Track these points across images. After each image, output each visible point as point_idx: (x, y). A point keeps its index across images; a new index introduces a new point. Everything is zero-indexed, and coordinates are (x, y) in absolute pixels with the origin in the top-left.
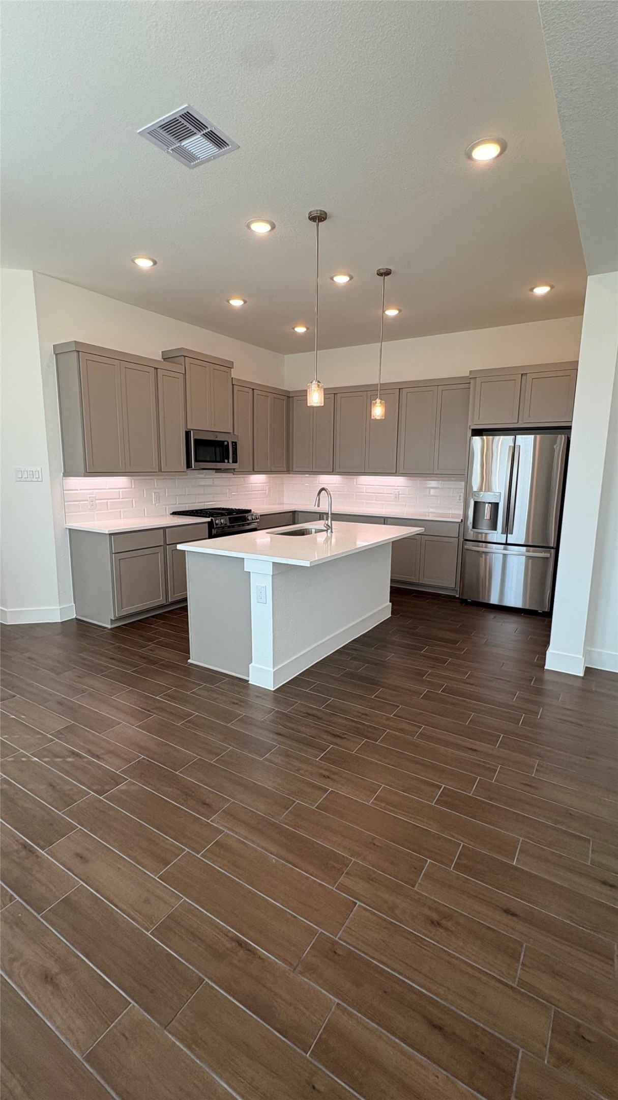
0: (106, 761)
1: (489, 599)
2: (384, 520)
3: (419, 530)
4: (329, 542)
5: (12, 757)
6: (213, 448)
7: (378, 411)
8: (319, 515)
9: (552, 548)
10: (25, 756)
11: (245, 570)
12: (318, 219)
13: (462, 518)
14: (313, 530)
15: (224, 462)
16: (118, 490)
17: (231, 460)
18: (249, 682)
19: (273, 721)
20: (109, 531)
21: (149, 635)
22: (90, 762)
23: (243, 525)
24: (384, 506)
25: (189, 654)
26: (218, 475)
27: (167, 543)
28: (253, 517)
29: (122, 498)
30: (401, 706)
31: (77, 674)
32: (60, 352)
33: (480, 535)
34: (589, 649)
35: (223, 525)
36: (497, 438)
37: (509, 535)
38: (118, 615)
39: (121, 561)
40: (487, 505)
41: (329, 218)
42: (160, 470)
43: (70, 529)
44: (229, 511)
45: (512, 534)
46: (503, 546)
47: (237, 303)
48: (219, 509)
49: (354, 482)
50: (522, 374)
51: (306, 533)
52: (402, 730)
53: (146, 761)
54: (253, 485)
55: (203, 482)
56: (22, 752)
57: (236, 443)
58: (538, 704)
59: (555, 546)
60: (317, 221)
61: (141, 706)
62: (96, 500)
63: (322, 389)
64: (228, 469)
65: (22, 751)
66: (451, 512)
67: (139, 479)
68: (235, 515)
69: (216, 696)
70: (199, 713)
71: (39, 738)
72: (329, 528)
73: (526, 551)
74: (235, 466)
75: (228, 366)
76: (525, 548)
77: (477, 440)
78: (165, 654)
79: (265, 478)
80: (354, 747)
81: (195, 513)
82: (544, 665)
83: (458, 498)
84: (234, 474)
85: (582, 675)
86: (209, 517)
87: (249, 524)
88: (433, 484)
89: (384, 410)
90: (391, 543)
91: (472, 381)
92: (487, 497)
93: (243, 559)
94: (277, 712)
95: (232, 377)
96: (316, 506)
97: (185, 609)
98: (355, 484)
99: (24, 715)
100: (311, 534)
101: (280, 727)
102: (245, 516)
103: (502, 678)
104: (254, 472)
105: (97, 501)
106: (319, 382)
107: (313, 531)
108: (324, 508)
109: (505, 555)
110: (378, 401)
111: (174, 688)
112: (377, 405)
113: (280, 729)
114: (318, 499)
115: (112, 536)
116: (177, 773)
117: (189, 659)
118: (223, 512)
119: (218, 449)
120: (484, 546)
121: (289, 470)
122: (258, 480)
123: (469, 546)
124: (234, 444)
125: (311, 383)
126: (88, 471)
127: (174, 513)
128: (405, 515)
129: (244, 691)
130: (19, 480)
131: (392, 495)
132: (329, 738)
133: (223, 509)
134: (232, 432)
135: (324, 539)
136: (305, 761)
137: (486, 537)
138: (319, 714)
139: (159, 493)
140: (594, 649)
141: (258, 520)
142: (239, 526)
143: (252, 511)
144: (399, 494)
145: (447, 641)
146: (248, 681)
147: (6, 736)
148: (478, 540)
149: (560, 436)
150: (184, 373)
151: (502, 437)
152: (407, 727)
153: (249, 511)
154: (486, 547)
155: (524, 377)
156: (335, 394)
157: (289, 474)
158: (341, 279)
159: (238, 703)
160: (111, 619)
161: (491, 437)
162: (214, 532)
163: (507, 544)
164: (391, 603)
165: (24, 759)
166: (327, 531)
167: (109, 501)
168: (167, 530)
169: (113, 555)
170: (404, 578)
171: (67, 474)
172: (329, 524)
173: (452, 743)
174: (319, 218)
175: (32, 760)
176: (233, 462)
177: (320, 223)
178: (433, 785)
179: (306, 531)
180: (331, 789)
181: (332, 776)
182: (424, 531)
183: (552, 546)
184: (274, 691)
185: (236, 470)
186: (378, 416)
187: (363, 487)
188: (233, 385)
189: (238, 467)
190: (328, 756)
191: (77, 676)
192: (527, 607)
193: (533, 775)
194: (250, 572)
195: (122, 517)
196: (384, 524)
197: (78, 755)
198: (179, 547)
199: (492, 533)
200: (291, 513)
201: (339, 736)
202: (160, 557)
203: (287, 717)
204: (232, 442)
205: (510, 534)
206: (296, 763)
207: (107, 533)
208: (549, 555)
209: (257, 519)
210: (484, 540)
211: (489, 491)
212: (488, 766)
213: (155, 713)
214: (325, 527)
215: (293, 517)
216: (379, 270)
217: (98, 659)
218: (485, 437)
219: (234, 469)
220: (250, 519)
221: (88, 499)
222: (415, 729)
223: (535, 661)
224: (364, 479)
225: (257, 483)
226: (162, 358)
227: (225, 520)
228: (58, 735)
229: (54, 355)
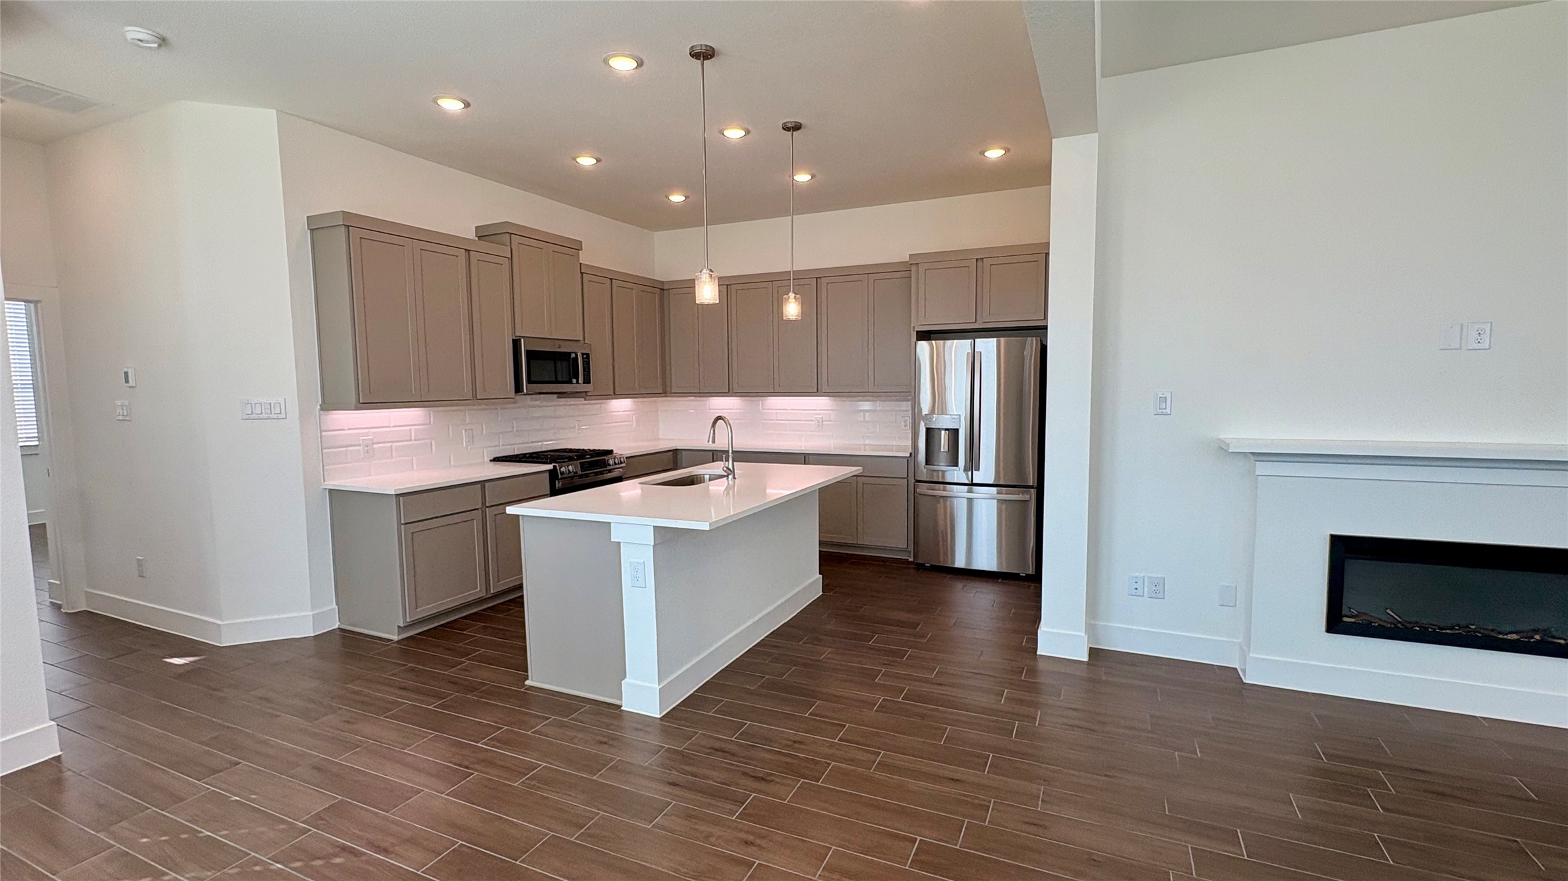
0: (398, 856)
1: (953, 562)
2: (804, 458)
3: (856, 471)
4: (731, 492)
5: (236, 866)
6: (552, 362)
7: (792, 309)
8: (711, 453)
9: (1032, 487)
10: (258, 862)
11: (612, 540)
12: (703, 57)
13: (911, 451)
14: (705, 476)
15: (571, 383)
16: (409, 428)
17: (581, 380)
18: (622, 708)
19: (662, 765)
20: (395, 490)
21: (460, 647)
22: (371, 862)
23: (602, 473)
24: (803, 439)
25: (527, 672)
26: (563, 401)
27: (487, 505)
28: (617, 462)
29: (415, 440)
30: (848, 725)
31: (344, 719)
32: (317, 227)
33: (935, 474)
34: (1093, 622)
35: (572, 474)
36: (949, 342)
37: (974, 472)
38: (410, 618)
39: (415, 535)
40: (943, 432)
41: (718, 55)
42: (475, 397)
43: (330, 491)
44: (581, 454)
45: (979, 470)
46: (966, 487)
47: (586, 161)
48: (564, 450)
49: (759, 405)
50: (977, 259)
51: (696, 482)
52: (852, 761)
53: (466, 849)
54: (613, 413)
55: (537, 413)
56: (254, 856)
57: (588, 355)
58: (1035, 705)
59: (1036, 484)
60: (702, 58)
61: (454, 760)
62: (374, 444)
63: (717, 281)
64: (577, 392)
65: (253, 854)
66: (895, 443)
67: (443, 411)
68: (588, 459)
69: (571, 733)
70: (547, 762)
71: (282, 831)
72: (730, 472)
73: (998, 493)
74: (587, 387)
75: (576, 247)
76: (995, 489)
77: (923, 347)
78: (485, 675)
79: (630, 403)
80: (787, 792)
81: (528, 458)
82: (1036, 649)
83: (903, 424)
84: (585, 400)
85: (1085, 658)
86: (550, 463)
87: (610, 471)
88: (866, 405)
89: (800, 307)
90: (818, 491)
91: (914, 269)
92: (943, 422)
93: (610, 523)
94: (668, 750)
95: (581, 262)
96: (710, 442)
97: (520, 602)
98: (761, 408)
99: (256, 794)
100: (704, 482)
101: (674, 772)
102: (605, 459)
103: (982, 672)
104: (616, 395)
105: (375, 446)
106: (711, 271)
107: (707, 477)
108: (722, 443)
109: (970, 500)
110: (792, 295)
111: (506, 727)
112: (790, 300)
113: (675, 775)
114: (712, 432)
115: (401, 498)
116: (518, 863)
117: (527, 679)
118: (571, 454)
119: (559, 364)
120: (941, 488)
121: (665, 393)
122: (621, 406)
123: (923, 488)
124: (585, 356)
125: (701, 272)
126: (361, 402)
127: (496, 460)
128: (832, 448)
129: (616, 722)
130: (247, 417)
131: (813, 423)
132: (751, 783)
133: (571, 450)
134: (581, 339)
135: (724, 488)
136: (717, 822)
137: (943, 476)
138: (728, 747)
139: (472, 430)
140: (1097, 623)
141: (624, 465)
142: (596, 474)
143: (615, 452)
144: (822, 421)
145: (900, 624)
146: (621, 706)
147: (225, 832)
148: (934, 480)
149: (1029, 339)
150: (509, 256)
151: (955, 341)
152: (860, 756)
153: (610, 452)
154: (944, 490)
155: (980, 263)
156: (727, 285)
157: (666, 396)
158: (734, 134)
159: (609, 741)
160: (399, 626)
161: (942, 342)
162: (559, 486)
163: (973, 484)
164: (821, 576)
165: (257, 868)
166: (727, 476)
167: (394, 444)
168: (487, 484)
169: (403, 526)
170: (837, 538)
171: (328, 405)
172: (731, 467)
173: (925, 772)
174: (704, 54)
175: (272, 867)
176: (584, 383)
177: (705, 61)
178: (905, 838)
179: (697, 478)
180: (758, 862)
181: (758, 841)
182: (861, 471)
183: (1031, 484)
184: (661, 719)
185: (588, 394)
186: (792, 316)
187: (772, 413)
188: (582, 273)
189: (592, 389)
190: (750, 811)
191: (345, 721)
192: (1005, 570)
193: (1039, 809)
194: (619, 543)
195: (415, 468)
196: (805, 464)
197: (352, 852)
198: (510, 510)
199: (950, 470)
200: (671, 453)
201: (763, 779)
202: (476, 526)
203: (684, 757)
204: (583, 354)
205: (975, 470)
206: (703, 827)
207: (393, 493)
208: (1029, 496)
209: (621, 463)
210: (941, 480)
211: (942, 414)
212: (976, 801)
213: (477, 770)
214: (725, 471)
215: (674, 458)
216: (786, 123)
217: (379, 691)
218: (933, 342)
219: (586, 392)
220: (611, 464)
221: (361, 442)
222: (873, 757)
223: (1024, 644)
224: (776, 403)
225: (619, 412)
226: (476, 236)
227: (575, 466)
228: (317, 820)
229: (309, 231)
